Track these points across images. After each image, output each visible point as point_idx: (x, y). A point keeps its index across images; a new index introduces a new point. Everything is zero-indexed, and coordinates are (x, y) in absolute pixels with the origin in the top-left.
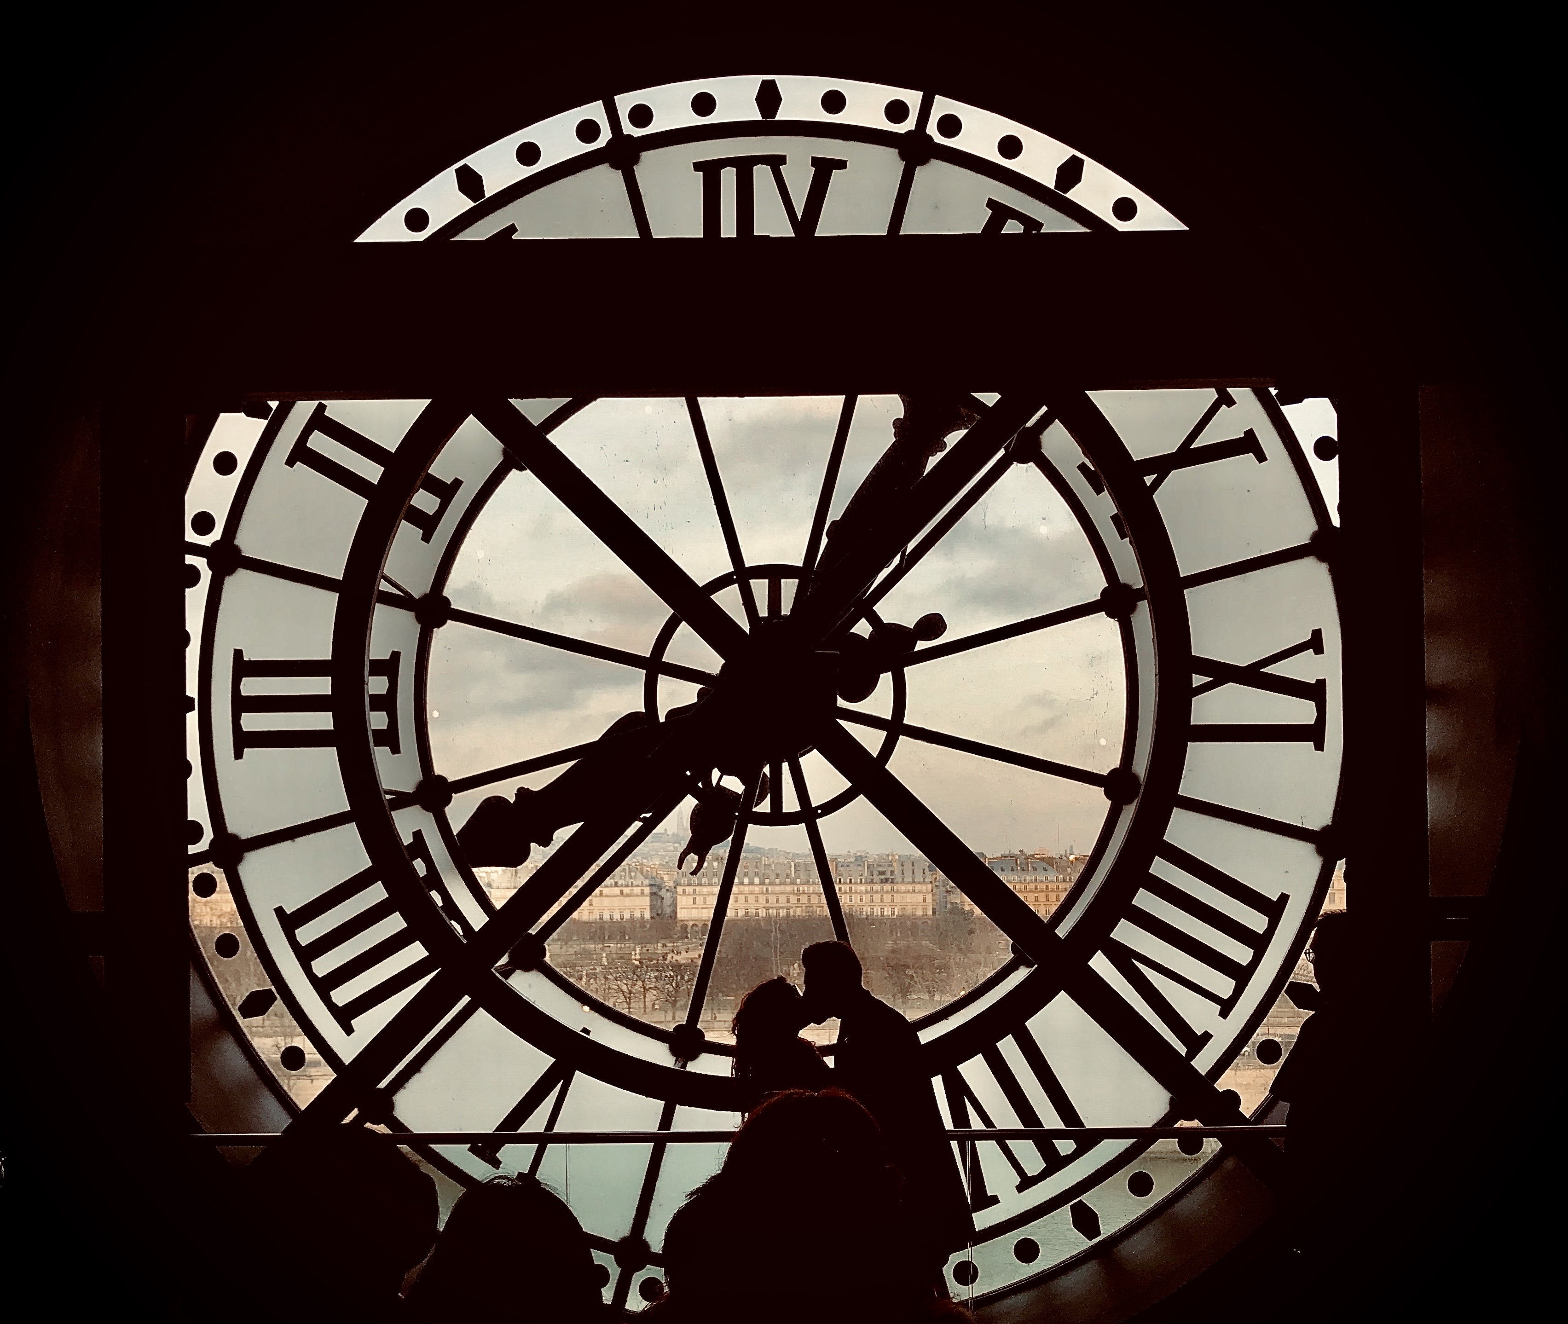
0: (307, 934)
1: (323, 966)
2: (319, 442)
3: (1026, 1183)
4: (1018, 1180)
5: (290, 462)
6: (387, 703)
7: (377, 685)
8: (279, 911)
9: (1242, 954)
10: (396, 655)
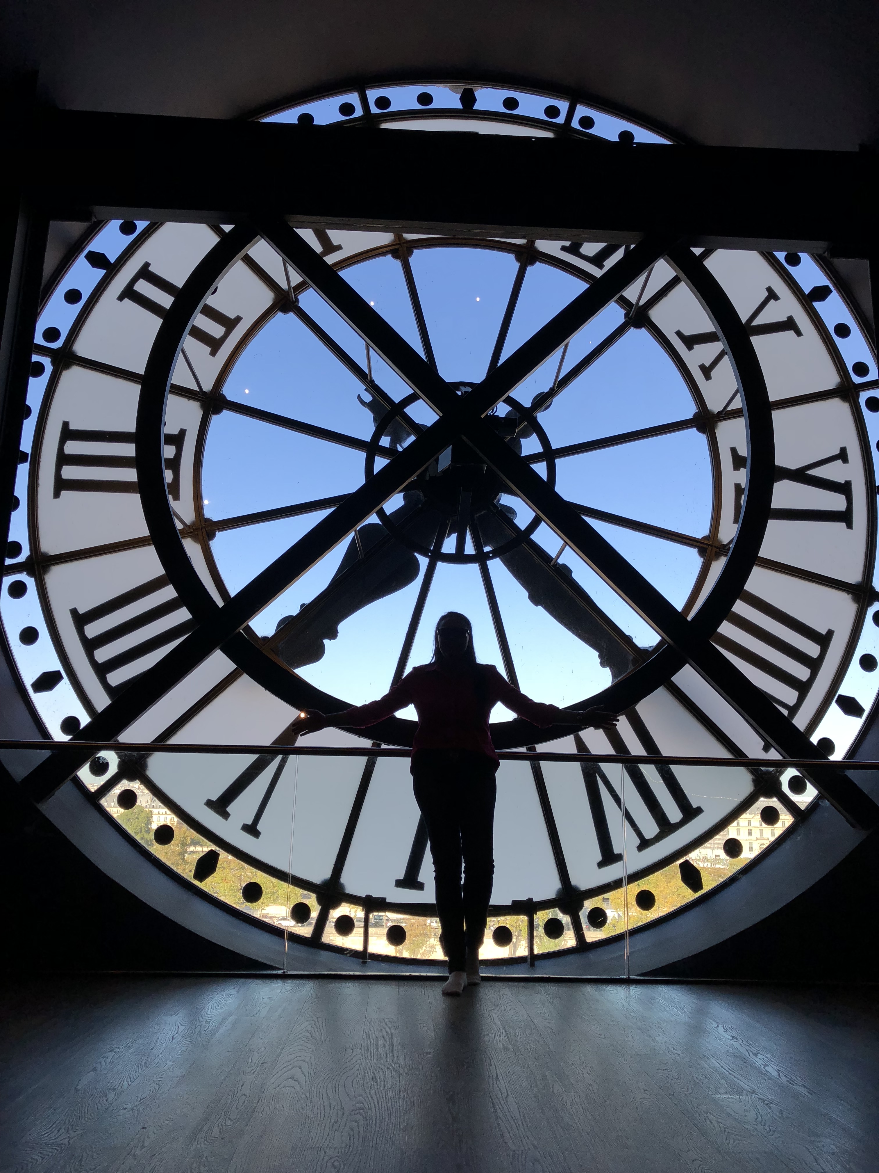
0: (93, 630)
1: (103, 654)
2: (143, 287)
3: (644, 844)
4: (638, 842)
5: (121, 298)
6: (174, 464)
7: (168, 451)
8: (74, 612)
9: (802, 672)
10: (183, 432)
